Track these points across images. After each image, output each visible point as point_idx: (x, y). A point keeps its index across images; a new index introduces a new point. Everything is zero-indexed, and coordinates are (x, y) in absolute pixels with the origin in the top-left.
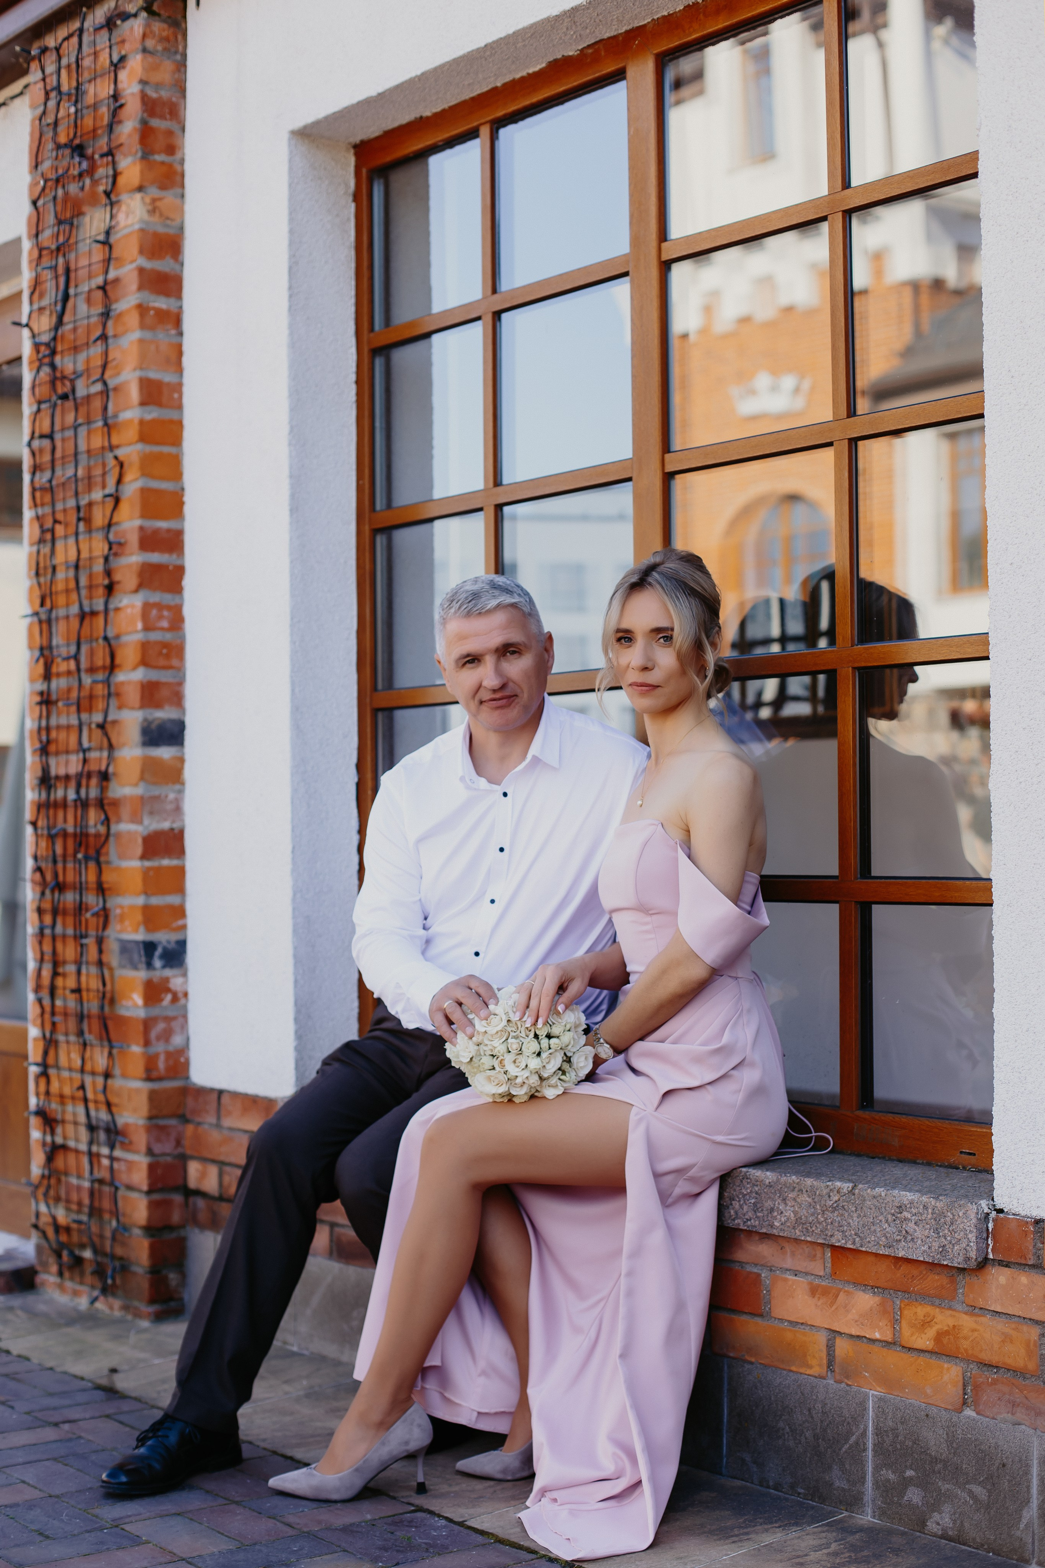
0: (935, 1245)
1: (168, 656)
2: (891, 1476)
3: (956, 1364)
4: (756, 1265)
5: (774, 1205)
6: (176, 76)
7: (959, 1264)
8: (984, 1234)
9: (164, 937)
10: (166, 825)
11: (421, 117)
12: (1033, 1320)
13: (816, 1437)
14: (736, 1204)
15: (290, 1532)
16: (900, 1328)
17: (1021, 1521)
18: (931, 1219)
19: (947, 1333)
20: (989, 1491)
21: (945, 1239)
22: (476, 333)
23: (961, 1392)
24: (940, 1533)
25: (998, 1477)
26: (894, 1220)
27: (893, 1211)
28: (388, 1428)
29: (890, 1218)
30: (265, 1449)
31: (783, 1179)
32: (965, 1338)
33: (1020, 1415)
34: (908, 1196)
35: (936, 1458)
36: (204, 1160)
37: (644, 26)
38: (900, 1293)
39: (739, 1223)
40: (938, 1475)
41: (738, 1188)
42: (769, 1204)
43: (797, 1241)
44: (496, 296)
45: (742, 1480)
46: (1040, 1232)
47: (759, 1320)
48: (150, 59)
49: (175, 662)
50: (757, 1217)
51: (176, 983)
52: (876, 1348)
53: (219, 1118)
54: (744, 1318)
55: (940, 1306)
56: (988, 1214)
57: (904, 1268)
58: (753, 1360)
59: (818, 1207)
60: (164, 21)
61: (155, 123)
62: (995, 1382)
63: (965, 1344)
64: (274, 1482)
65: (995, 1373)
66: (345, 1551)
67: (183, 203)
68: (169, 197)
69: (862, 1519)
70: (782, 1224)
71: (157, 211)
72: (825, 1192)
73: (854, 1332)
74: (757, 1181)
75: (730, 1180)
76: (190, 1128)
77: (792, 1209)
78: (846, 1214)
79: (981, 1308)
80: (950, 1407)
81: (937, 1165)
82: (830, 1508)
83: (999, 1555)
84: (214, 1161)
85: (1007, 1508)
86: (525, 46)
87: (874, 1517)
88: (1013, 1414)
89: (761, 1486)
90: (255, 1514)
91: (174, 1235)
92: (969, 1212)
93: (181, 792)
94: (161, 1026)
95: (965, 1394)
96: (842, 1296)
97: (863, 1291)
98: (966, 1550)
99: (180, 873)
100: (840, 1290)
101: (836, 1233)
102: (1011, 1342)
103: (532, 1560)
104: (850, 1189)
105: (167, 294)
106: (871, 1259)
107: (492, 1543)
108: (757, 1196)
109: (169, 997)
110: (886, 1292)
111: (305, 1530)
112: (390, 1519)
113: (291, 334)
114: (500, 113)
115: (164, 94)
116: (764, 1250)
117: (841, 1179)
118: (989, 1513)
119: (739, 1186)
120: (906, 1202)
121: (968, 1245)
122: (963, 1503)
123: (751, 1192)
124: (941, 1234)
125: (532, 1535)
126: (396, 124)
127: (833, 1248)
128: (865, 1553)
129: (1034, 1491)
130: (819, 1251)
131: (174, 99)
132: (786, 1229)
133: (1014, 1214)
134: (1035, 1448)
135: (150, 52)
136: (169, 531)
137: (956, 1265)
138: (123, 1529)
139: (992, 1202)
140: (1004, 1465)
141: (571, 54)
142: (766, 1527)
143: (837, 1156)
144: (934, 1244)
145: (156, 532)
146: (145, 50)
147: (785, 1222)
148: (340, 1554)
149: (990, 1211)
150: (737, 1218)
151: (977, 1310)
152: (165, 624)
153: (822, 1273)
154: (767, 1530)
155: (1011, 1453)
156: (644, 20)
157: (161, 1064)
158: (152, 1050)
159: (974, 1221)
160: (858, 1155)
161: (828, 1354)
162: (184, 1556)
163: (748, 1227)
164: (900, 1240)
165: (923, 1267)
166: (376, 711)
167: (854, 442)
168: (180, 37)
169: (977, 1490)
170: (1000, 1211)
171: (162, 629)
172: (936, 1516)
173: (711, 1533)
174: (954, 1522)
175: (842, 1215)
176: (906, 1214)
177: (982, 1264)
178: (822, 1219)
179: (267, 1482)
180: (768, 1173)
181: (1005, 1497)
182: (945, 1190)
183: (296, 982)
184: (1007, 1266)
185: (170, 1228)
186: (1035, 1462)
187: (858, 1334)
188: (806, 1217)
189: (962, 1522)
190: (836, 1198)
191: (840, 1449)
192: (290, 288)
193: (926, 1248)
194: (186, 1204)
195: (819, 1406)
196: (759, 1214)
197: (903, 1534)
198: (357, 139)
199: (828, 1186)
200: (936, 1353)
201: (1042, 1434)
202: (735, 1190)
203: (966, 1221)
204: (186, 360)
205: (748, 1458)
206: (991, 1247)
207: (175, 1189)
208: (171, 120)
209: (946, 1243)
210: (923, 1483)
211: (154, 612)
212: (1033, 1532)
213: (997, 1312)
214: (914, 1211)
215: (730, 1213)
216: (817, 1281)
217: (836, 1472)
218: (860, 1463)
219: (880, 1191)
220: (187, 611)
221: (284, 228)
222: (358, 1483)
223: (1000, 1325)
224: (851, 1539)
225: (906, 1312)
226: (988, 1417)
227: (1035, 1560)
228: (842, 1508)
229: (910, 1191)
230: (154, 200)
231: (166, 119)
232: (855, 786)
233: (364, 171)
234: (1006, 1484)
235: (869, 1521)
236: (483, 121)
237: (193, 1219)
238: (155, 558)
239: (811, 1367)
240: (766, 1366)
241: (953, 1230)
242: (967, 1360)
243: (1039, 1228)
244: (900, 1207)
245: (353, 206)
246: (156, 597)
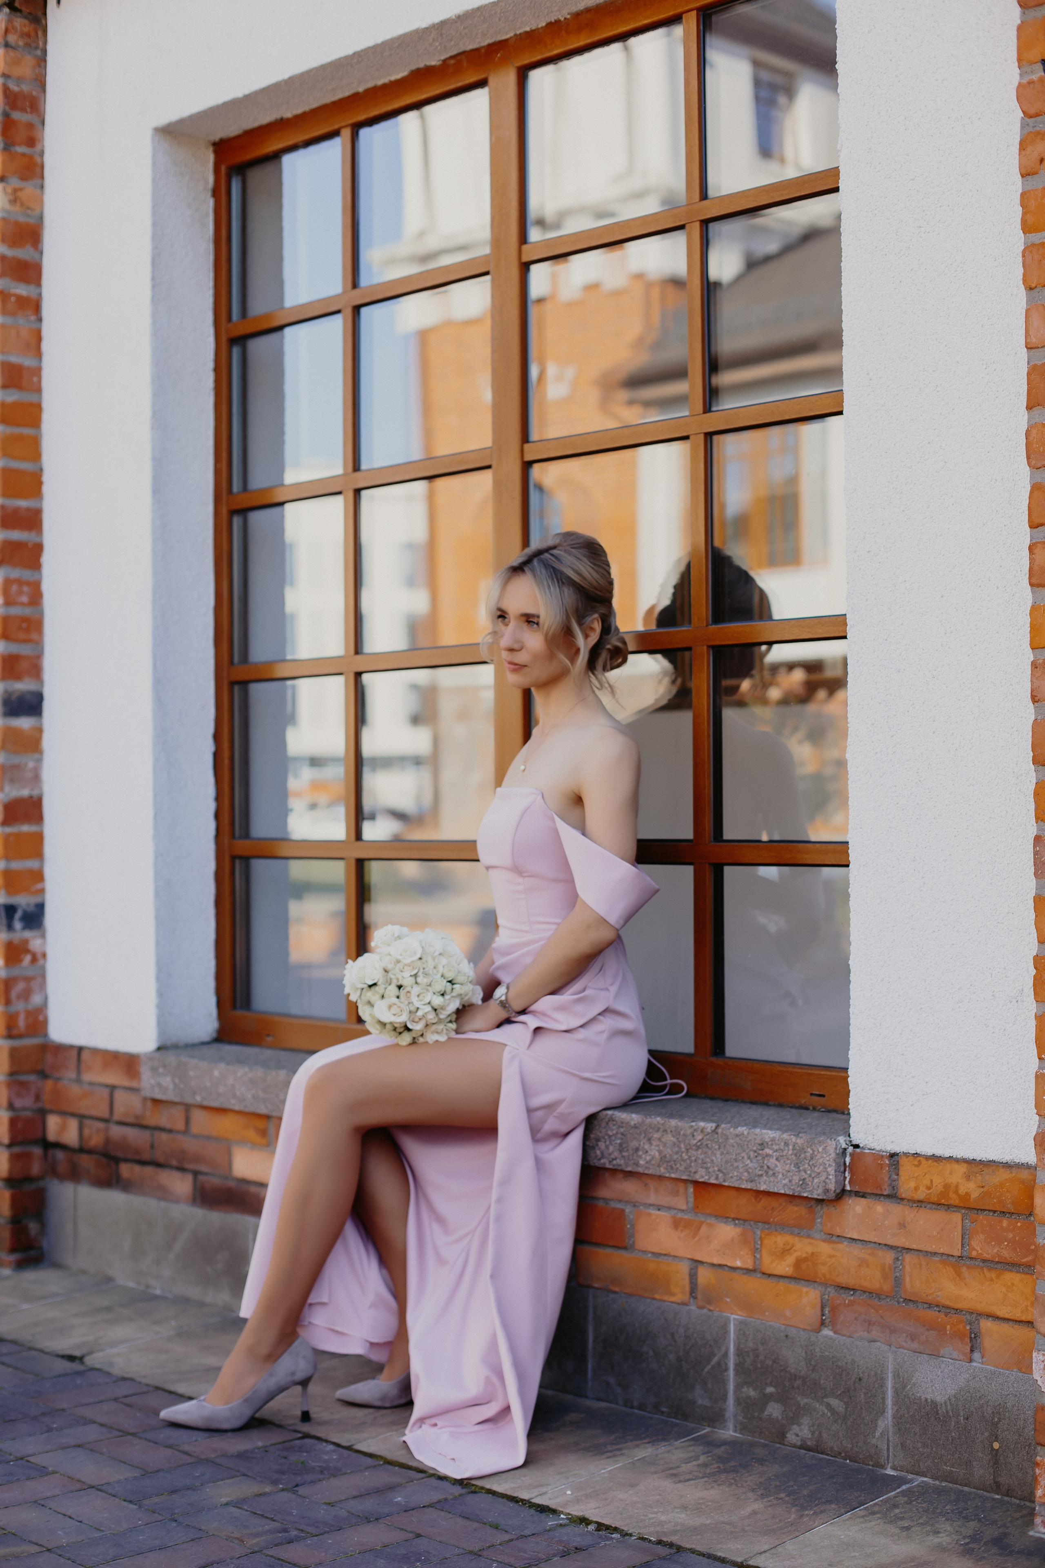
0: (796, 1179)
1: (27, 630)
2: (752, 1393)
3: (814, 1288)
4: (620, 1201)
5: (640, 1145)
6: (37, 71)
7: (818, 1195)
8: (842, 1168)
9: (23, 901)
10: (25, 793)
11: (282, 119)
12: (888, 1245)
13: (679, 1359)
14: (602, 1145)
15: (189, 1460)
16: (761, 1256)
17: (876, 1429)
18: (792, 1155)
19: (806, 1259)
20: (846, 1404)
21: (806, 1172)
22: (336, 327)
23: (819, 1314)
24: (799, 1443)
25: (855, 1390)
26: (756, 1157)
27: (755, 1148)
28: (275, 1360)
29: (752, 1154)
30: (147, 1385)
31: (649, 1120)
32: (824, 1264)
33: (875, 1333)
34: (769, 1134)
35: (795, 1375)
36: (64, 1113)
37: (507, 40)
38: (760, 1224)
39: (605, 1162)
40: (797, 1391)
41: (603, 1130)
42: (634, 1144)
43: (661, 1178)
44: (356, 291)
45: (607, 1401)
46: (894, 1165)
47: (623, 1253)
48: (12, 54)
49: (34, 636)
50: (623, 1157)
51: (35, 944)
52: (737, 1275)
53: (79, 1071)
54: (609, 1251)
55: (798, 1235)
56: (845, 1149)
57: (765, 1201)
58: (617, 1289)
59: (682, 1146)
60: (26, 17)
61: (16, 115)
62: (851, 1303)
63: (823, 1269)
64: (164, 1414)
65: (852, 1295)
66: (245, 1475)
67: (43, 194)
68: (29, 188)
69: (724, 1434)
70: (647, 1162)
71: (18, 201)
72: (689, 1131)
73: (716, 1261)
74: (623, 1123)
75: (596, 1122)
76: (49, 1084)
77: (657, 1148)
78: (710, 1152)
79: (838, 1236)
80: (808, 1328)
81: (789, 1107)
82: (693, 1425)
83: (856, 1462)
84: (73, 1115)
85: (863, 1419)
86: (391, 55)
87: (735, 1431)
88: (868, 1332)
89: (625, 1405)
90: (152, 1444)
91: (33, 1186)
92: (828, 1148)
93: (40, 761)
94: (21, 986)
95: (823, 1315)
96: (704, 1228)
97: (725, 1223)
98: (825, 1458)
99: (39, 838)
100: (702, 1223)
101: (700, 1169)
102: (868, 1266)
103: (423, 1478)
104: (714, 1128)
105: (27, 280)
106: (733, 1193)
107: (381, 1465)
108: (623, 1137)
109: (28, 959)
110: (747, 1223)
111: (203, 1457)
112: (280, 1446)
113: (154, 323)
114: (362, 117)
115: (25, 88)
116: (629, 1187)
117: (703, 1120)
118: (846, 1424)
119: (605, 1128)
120: (767, 1140)
121: (827, 1178)
122: (821, 1415)
123: (617, 1133)
124: (801, 1168)
125: (418, 1456)
126: (256, 124)
127: (696, 1183)
128: (732, 1463)
129: (889, 1401)
130: (681, 1187)
131: (34, 93)
132: (651, 1167)
133: (869, 1149)
134: (890, 1363)
135: (12, 47)
136: (28, 510)
137: (816, 1196)
138: (28, 1461)
139: (848, 1139)
140: (860, 1380)
141: (433, 63)
142: (637, 1443)
143: (693, 1100)
144: (794, 1178)
145: (16, 510)
146: (7, 45)
147: (650, 1161)
148: (241, 1478)
149: (847, 1146)
150: (603, 1157)
151: (834, 1238)
152: (24, 599)
153: (684, 1207)
154: (637, 1446)
155: (867, 1368)
156: (507, 34)
157: (22, 1023)
158: (13, 1009)
159: (833, 1155)
160: (712, 1098)
161: (691, 1283)
162: (93, 1484)
163: (614, 1165)
164: (762, 1175)
165: (782, 1200)
166: (232, 684)
167: (709, 436)
168: (40, 33)
169: (835, 1402)
170: (856, 1146)
171: (22, 604)
172: (795, 1428)
173: (587, 1449)
174: (813, 1433)
175: (706, 1153)
176: (768, 1151)
177: (840, 1195)
178: (686, 1157)
179: (158, 1415)
180: (634, 1116)
181: (861, 1408)
182: (803, 1128)
183: (158, 943)
184: (863, 1196)
185: (29, 1179)
186: (890, 1375)
187: (720, 1262)
188: (671, 1155)
189: (820, 1433)
190: (700, 1137)
191: (702, 1370)
192: (153, 278)
193: (786, 1181)
194: (45, 1156)
195: (682, 1331)
196: (625, 1154)
197: (764, 1446)
198: (217, 137)
199: (692, 1126)
200: (795, 1278)
201: (896, 1350)
202: (601, 1132)
203: (825, 1156)
204: (45, 346)
205: (612, 1380)
206: (848, 1180)
207: (35, 1142)
208: (31, 113)
209: (806, 1176)
210: (783, 1398)
211: (15, 588)
212: (888, 1439)
213: (854, 1239)
214: (775, 1147)
215: (596, 1153)
216: (680, 1215)
217: (698, 1390)
218: (723, 1382)
219: (742, 1129)
220: (45, 587)
221: (148, 221)
222: (247, 1413)
223: (857, 1251)
224: (719, 1451)
225: (766, 1241)
226: (844, 1336)
227: (890, 1465)
228: (705, 1424)
229: (771, 1129)
230: (15, 191)
231: (27, 112)
232: (709, 756)
233: (223, 168)
234: (862, 1396)
235: (731, 1435)
236: (344, 124)
237: (53, 1171)
238: (16, 535)
239: (674, 1295)
240: (630, 1295)
241: (813, 1164)
242: (825, 1284)
243: (894, 1161)
244: (762, 1144)
245: (211, 202)
246: (16, 573)
